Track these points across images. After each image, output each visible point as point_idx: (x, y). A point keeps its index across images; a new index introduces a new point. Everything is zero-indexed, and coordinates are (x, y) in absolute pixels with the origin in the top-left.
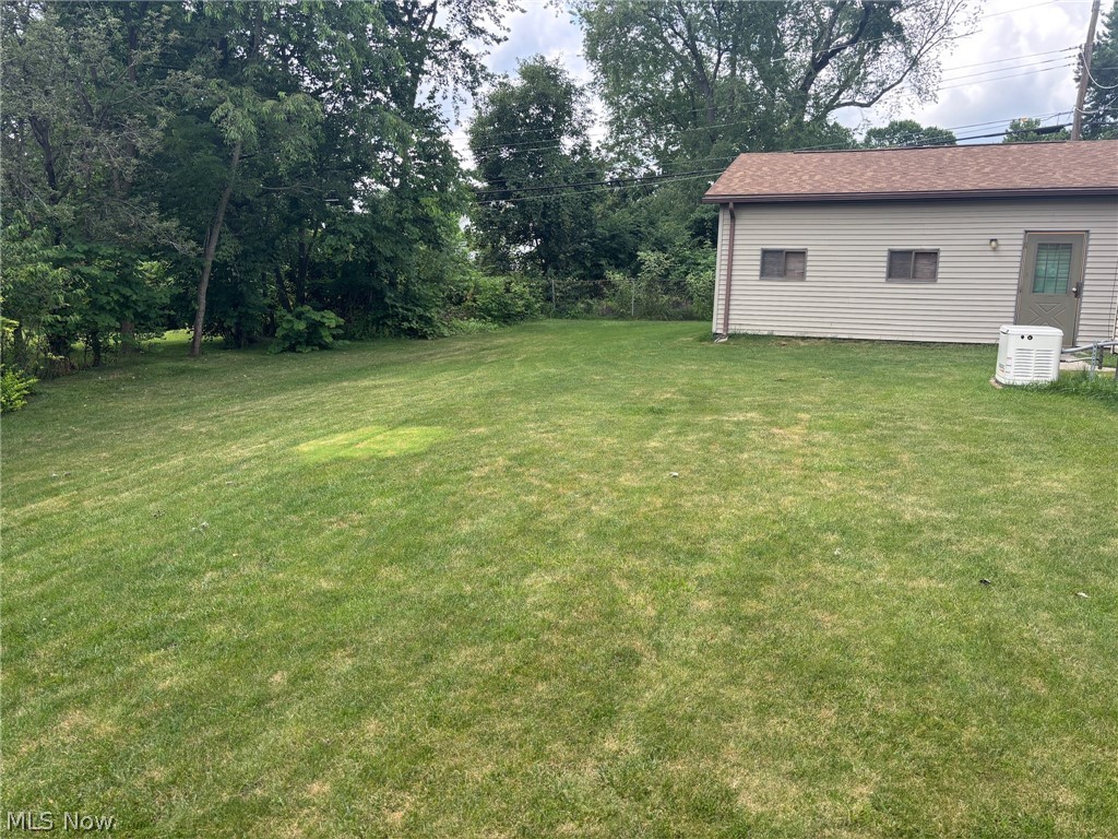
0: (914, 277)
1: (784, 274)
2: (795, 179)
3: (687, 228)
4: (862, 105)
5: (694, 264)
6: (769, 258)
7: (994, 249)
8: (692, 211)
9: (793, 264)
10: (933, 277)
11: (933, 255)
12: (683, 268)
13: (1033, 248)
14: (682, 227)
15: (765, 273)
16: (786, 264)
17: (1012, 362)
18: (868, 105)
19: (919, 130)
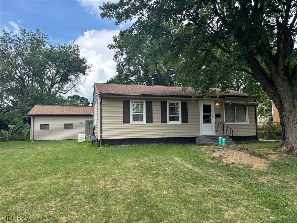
0: (69, 128)
1: (45, 128)
2: (46, 111)
3: (22, 120)
4: (64, 93)
5: (24, 128)
6: (42, 126)
7: (81, 123)
8: (23, 116)
9: (47, 127)
10: (72, 128)
11: (72, 124)
12: (21, 129)
13: (87, 123)
14: (20, 119)
15: (41, 128)
16: (45, 127)
18: (65, 93)
19: (80, 97)
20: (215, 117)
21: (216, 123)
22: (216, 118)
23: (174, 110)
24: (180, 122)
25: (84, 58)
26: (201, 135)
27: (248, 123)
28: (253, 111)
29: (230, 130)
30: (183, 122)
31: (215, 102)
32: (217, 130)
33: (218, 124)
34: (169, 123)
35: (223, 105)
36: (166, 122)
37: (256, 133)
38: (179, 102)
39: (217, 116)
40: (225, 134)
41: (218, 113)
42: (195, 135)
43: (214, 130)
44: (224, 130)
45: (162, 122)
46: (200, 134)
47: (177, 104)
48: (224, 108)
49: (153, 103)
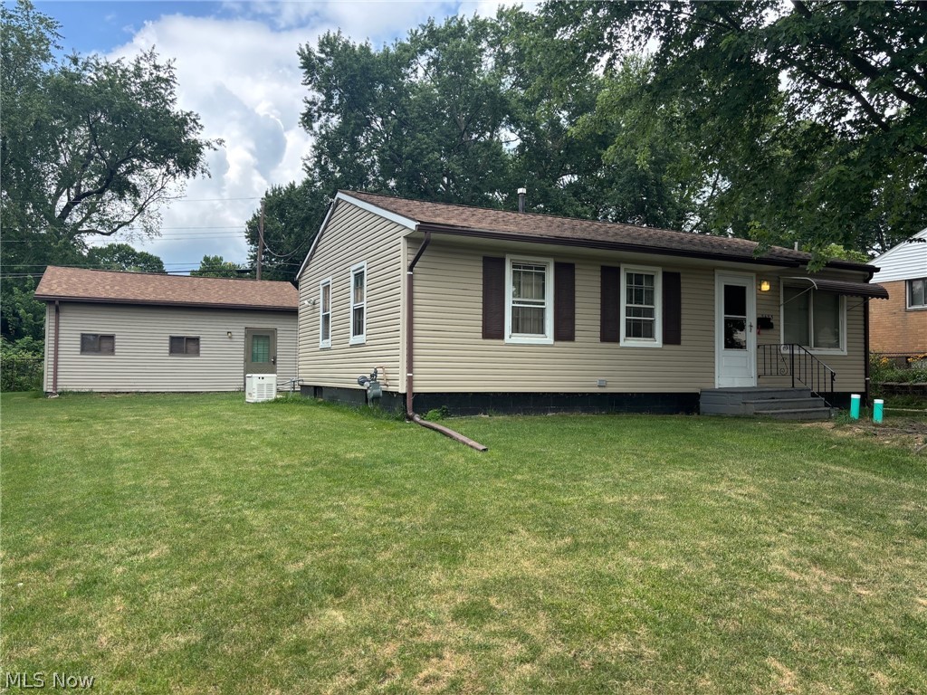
0: (186, 353)
1: (98, 351)
4: (103, 233)
6: (86, 341)
7: (230, 338)
9: (105, 344)
10: (197, 353)
11: (196, 340)
13: (250, 337)
15: (84, 350)
16: (100, 344)
17: (255, 391)
18: (109, 234)
19: (134, 254)
20: (758, 328)
21: (758, 347)
22: (762, 332)
23: (639, 301)
24: (657, 342)
25: (188, 115)
26: (717, 387)
27: (845, 353)
28: (857, 313)
29: (822, 371)
30: (666, 341)
31: (757, 280)
32: (762, 371)
33: (768, 352)
34: (626, 342)
35: (779, 292)
36: (617, 340)
37: (864, 385)
38: (655, 272)
39: (764, 324)
40: (798, 385)
41: (766, 314)
42: (698, 385)
43: (754, 373)
44: (796, 371)
45: (604, 339)
46: (714, 383)
47: (651, 278)
48: (782, 302)
49: (576, 272)
